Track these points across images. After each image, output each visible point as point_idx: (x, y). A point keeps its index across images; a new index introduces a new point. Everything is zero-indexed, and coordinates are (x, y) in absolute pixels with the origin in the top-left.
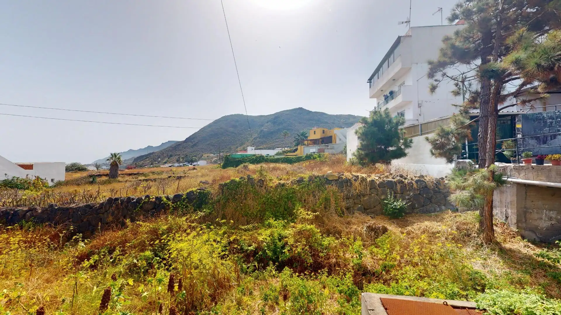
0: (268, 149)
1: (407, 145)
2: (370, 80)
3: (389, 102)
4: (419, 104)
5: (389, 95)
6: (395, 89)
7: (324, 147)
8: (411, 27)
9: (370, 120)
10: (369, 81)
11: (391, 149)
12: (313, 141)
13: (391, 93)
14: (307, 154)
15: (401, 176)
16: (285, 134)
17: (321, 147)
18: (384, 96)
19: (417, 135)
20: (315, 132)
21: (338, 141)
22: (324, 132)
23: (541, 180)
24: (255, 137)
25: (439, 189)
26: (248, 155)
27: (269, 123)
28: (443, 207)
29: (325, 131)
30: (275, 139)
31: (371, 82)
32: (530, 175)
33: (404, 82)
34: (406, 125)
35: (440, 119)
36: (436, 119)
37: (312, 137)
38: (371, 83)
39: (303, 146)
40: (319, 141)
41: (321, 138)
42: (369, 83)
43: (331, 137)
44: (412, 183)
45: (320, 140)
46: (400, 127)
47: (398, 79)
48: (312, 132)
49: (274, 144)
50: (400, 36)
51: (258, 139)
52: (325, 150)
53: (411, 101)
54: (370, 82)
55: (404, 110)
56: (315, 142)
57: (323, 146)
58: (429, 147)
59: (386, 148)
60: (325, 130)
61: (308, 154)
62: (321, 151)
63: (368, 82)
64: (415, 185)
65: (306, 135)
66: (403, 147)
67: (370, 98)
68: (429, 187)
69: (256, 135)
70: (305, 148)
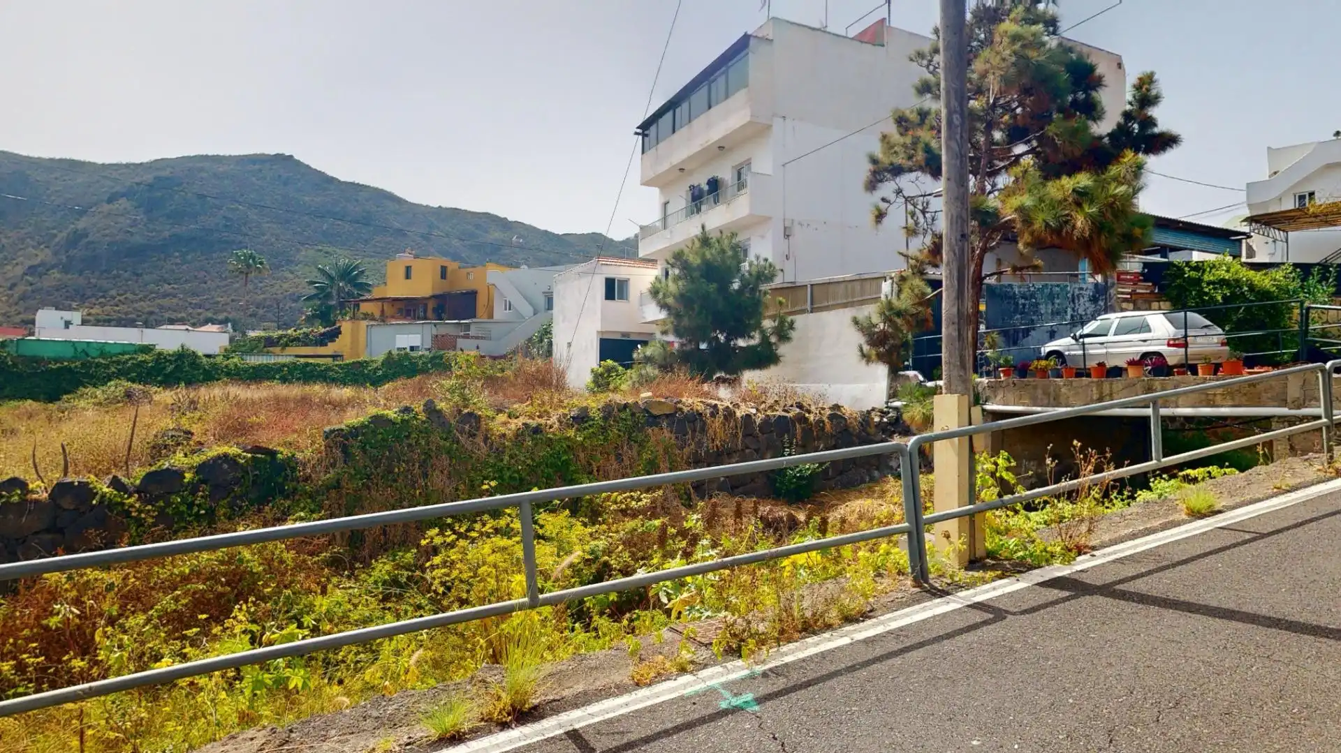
0: (125, 326)
1: (783, 333)
2: (645, 127)
3: (704, 208)
4: (785, 228)
5: (706, 188)
6: (726, 174)
7: (451, 331)
8: (773, 18)
9: (695, 260)
10: (639, 131)
11: (741, 343)
12: (398, 305)
13: (714, 185)
14: (390, 353)
15: (800, 406)
16: (249, 266)
17: (443, 330)
18: (692, 188)
19: (803, 312)
20: (408, 269)
21: (499, 313)
22: (444, 272)
23: (1023, 405)
24: (36, 261)
25: (868, 434)
26: (107, 349)
27: (123, 203)
28: (876, 473)
29: (449, 270)
30: (157, 283)
31: (647, 135)
32: (1010, 396)
33: (750, 159)
34: (778, 282)
35: (857, 277)
36: (848, 276)
37: (398, 288)
38: (646, 139)
39: (364, 323)
40: (426, 306)
41: (434, 297)
42: (640, 137)
43: (473, 294)
44: (823, 422)
45: (431, 305)
46: (764, 287)
47: (731, 149)
48: (395, 268)
49: (145, 306)
50: (749, 33)
51: (56, 274)
52: (461, 343)
53: (770, 218)
54: (644, 135)
55: (749, 239)
56: (409, 309)
57: (449, 326)
58: (858, 339)
59: (728, 339)
60: (452, 266)
61: (395, 352)
62: (443, 342)
63: (637, 133)
64: (828, 426)
65: (362, 280)
66: (773, 339)
67: (643, 184)
68: (851, 430)
69: (44, 255)
70: (374, 330)
